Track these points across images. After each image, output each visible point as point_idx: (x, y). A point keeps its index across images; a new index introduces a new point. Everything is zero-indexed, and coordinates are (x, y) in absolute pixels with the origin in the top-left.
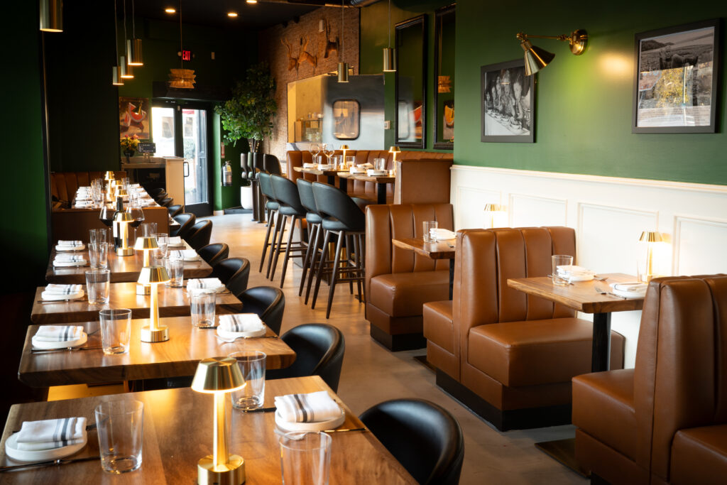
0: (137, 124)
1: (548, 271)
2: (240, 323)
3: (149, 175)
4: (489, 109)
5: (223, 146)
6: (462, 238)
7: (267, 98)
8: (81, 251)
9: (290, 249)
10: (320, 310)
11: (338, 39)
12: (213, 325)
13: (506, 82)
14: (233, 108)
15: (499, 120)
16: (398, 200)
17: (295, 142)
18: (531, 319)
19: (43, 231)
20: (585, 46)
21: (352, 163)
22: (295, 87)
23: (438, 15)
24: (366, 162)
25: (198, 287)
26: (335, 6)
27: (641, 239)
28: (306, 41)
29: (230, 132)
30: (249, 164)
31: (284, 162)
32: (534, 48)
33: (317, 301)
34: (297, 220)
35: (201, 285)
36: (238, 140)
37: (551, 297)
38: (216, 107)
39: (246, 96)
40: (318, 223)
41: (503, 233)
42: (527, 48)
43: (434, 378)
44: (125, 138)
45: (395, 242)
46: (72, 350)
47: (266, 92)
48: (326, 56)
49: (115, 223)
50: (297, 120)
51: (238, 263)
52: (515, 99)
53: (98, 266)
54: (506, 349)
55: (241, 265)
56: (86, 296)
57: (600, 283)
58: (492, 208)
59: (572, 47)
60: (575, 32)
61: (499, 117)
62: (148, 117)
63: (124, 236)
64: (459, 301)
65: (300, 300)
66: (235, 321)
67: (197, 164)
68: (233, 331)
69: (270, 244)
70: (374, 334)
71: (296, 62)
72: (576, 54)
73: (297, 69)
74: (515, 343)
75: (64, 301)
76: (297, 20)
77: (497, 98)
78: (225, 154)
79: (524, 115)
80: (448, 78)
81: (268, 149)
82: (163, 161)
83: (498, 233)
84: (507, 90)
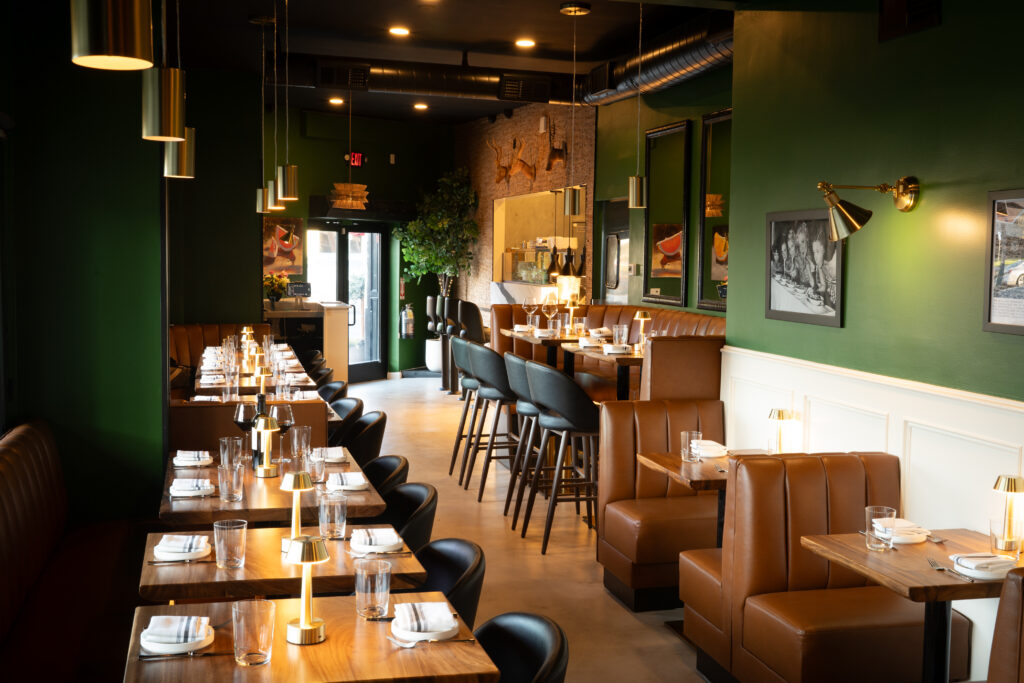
0: (287, 254)
1: (861, 526)
2: (424, 619)
3: (300, 327)
4: (778, 273)
5: (403, 282)
6: (737, 467)
7: (466, 219)
8: (207, 467)
9: (492, 446)
10: (533, 539)
11: (565, 145)
12: (385, 614)
13: (801, 237)
14: (418, 232)
15: (792, 290)
16: (646, 394)
17: (503, 281)
18: (835, 587)
19: (156, 434)
20: (916, 200)
21: (582, 326)
22: (504, 205)
23: (707, 122)
24: (602, 326)
25: (365, 543)
26: (563, 103)
27: (995, 487)
28: (521, 146)
29: (413, 264)
30: (438, 311)
31: (486, 310)
32: (842, 203)
33: (530, 525)
34: (504, 408)
35: (371, 540)
36: (423, 275)
37: (863, 571)
38: (395, 230)
39: (437, 216)
40: (533, 415)
41: (796, 462)
42: (833, 204)
43: (693, 659)
44: (269, 276)
45: (641, 459)
46: (194, 657)
47: (463, 210)
48: (549, 168)
49: (254, 431)
50: (507, 251)
51: (421, 491)
52: (815, 263)
53: (231, 498)
54: (797, 635)
55: (426, 494)
56: (213, 553)
57: (936, 548)
58: (780, 415)
59: (896, 201)
60: (901, 180)
61: (792, 286)
62: (302, 244)
63: (266, 448)
64: (731, 556)
65: (506, 521)
66: (416, 614)
67: (366, 306)
68: (413, 630)
69: (465, 436)
70: (609, 582)
71: (507, 172)
72: (902, 211)
73: (508, 182)
74: (811, 628)
75: (183, 562)
76: (509, 114)
77: (789, 258)
78: (405, 294)
79: (827, 287)
80: (720, 197)
81: (465, 287)
82: (320, 309)
83: (789, 462)
84: (804, 248)
